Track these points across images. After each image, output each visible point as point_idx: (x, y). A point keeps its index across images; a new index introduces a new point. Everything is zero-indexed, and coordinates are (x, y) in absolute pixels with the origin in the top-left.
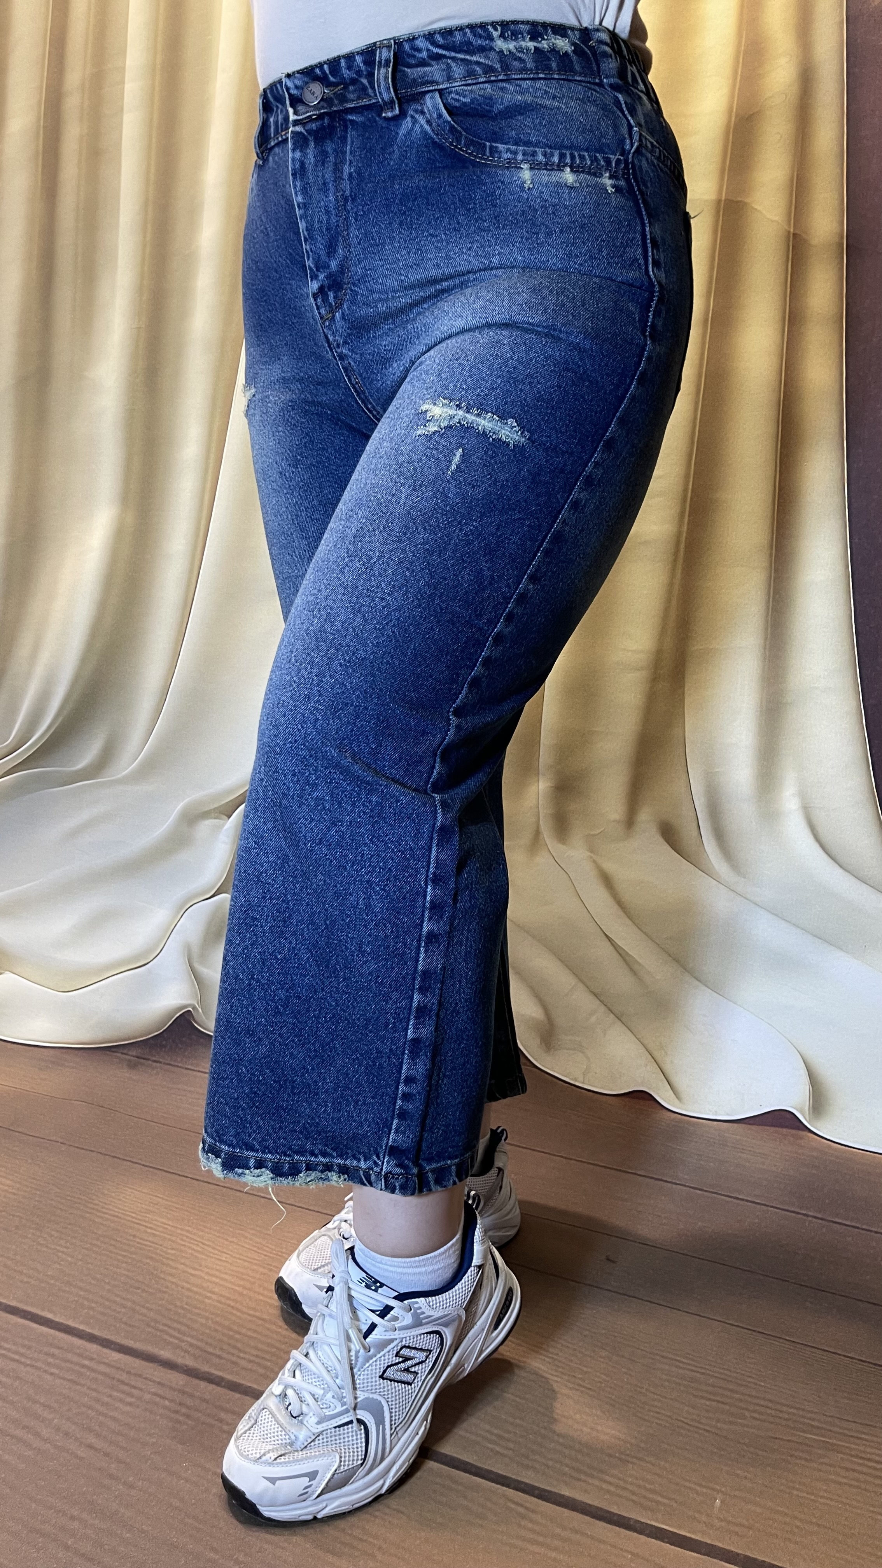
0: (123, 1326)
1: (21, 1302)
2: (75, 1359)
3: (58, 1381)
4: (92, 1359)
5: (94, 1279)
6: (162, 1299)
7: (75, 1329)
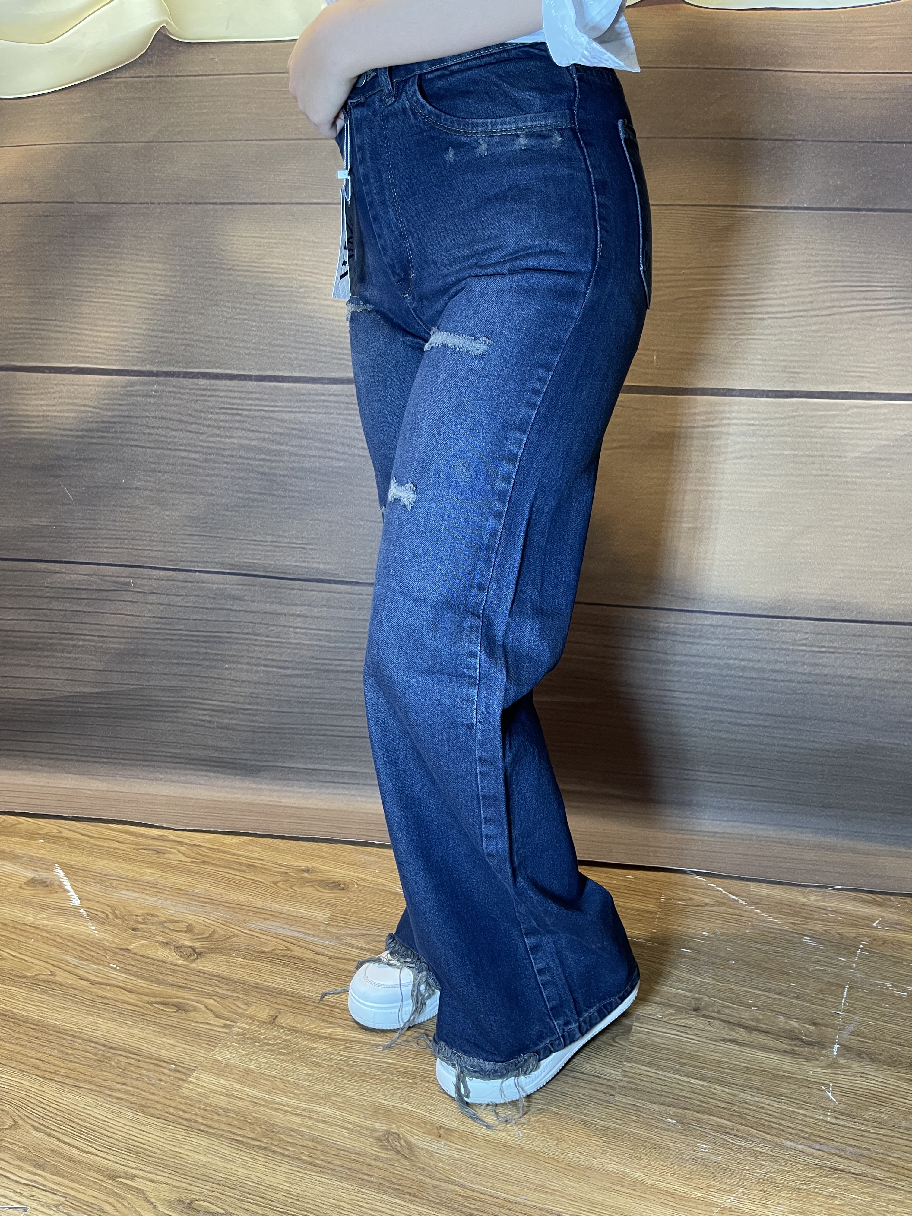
0: (321, 364)
1: (258, 370)
2: (317, 398)
3: (320, 416)
4: (324, 395)
5: (280, 334)
6: (325, 335)
7: (300, 377)
